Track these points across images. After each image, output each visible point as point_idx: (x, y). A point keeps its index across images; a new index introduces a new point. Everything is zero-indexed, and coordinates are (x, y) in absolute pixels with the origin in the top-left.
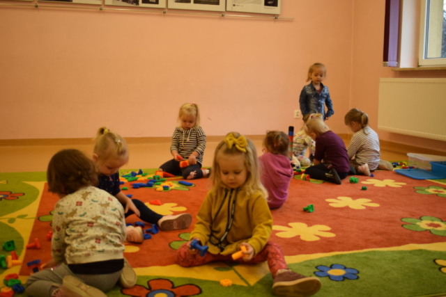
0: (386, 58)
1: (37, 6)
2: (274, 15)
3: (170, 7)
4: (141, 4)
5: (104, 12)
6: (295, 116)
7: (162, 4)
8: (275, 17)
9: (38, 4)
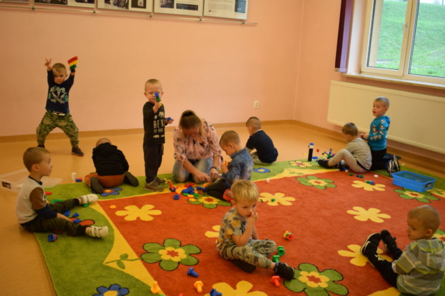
0: (338, 65)
1: (33, 9)
2: (241, 20)
3: (156, 11)
4: (130, 8)
5: (97, 15)
6: (255, 106)
7: (149, 8)
8: (243, 21)
9: (35, 7)
